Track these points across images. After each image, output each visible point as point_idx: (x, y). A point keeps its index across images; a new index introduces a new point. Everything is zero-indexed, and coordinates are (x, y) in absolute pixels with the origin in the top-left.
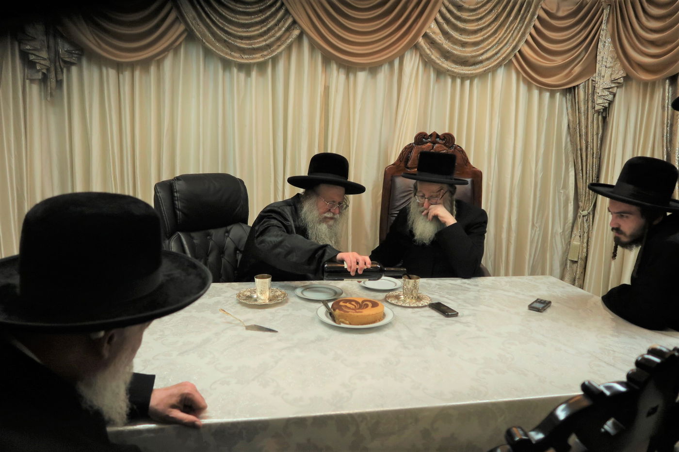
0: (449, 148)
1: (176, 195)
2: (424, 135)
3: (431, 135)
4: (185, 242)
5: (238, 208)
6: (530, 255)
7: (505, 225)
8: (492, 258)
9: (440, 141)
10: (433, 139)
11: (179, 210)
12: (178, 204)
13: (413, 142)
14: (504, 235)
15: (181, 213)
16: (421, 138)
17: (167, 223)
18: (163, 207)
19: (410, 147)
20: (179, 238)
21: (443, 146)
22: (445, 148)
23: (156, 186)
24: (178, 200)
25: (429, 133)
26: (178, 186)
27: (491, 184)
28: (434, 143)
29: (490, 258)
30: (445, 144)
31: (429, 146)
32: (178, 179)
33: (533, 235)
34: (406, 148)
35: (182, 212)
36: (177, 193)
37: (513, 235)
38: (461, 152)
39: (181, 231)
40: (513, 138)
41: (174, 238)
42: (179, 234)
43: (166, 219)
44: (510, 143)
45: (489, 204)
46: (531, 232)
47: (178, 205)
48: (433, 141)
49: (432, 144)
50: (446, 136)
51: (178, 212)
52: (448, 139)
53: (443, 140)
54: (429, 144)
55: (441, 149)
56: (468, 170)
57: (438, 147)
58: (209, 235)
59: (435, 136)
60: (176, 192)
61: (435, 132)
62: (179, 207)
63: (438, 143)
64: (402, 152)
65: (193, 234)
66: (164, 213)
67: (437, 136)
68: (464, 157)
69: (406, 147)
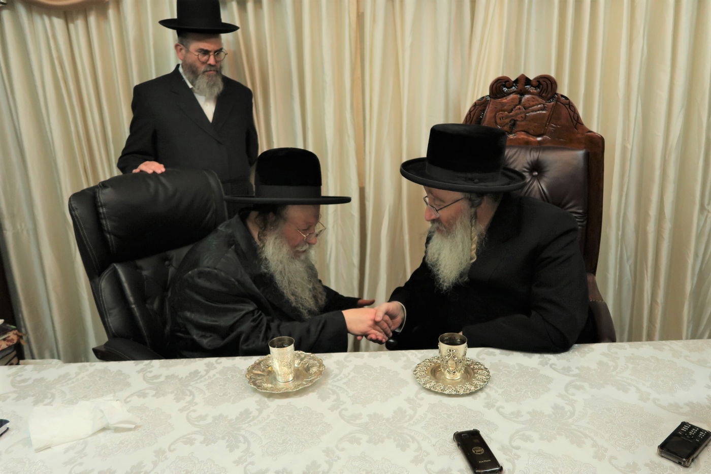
0: (548, 100)
1: (101, 211)
2: (505, 82)
3: (517, 81)
4: (123, 278)
5: (209, 215)
6: (696, 255)
7: (653, 211)
8: (632, 260)
9: (532, 90)
10: (520, 86)
11: (109, 233)
12: (107, 224)
13: (488, 94)
14: (651, 227)
15: (112, 236)
16: (500, 87)
17: (92, 254)
18: (82, 230)
19: (483, 103)
20: (115, 275)
21: (537, 97)
22: (540, 100)
23: (70, 198)
24: (105, 219)
25: (513, 79)
26: (105, 196)
27: (629, 147)
28: (522, 93)
29: (628, 260)
30: (540, 95)
31: (513, 99)
32: (104, 185)
33: (702, 223)
34: (475, 105)
35: (115, 235)
36: (102, 208)
37: (668, 226)
38: (567, 106)
39: (119, 261)
40: (668, 68)
41: (106, 274)
42: (115, 267)
43: (90, 248)
44: (664, 78)
45: (626, 179)
46: (699, 220)
47: (107, 226)
48: (521, 90)
49: (519, 96)
50: (541, 81)
51: (108, 236)
52: (546, 85)
53: (535, 87)
54: (512, 96)
55: (534, 103)
56: (579, 136)
57: (528, 100)
58: (167, 259)
59: (523, 81)
60: (102, 206)
61: (523, 76)
62: (108, 229)
63: (529, 93)
64: (470, 112)
65: (140, 263)
66: (86, 240)
67: (528, 81)
68: (572, 114)
69: (475, 103)
